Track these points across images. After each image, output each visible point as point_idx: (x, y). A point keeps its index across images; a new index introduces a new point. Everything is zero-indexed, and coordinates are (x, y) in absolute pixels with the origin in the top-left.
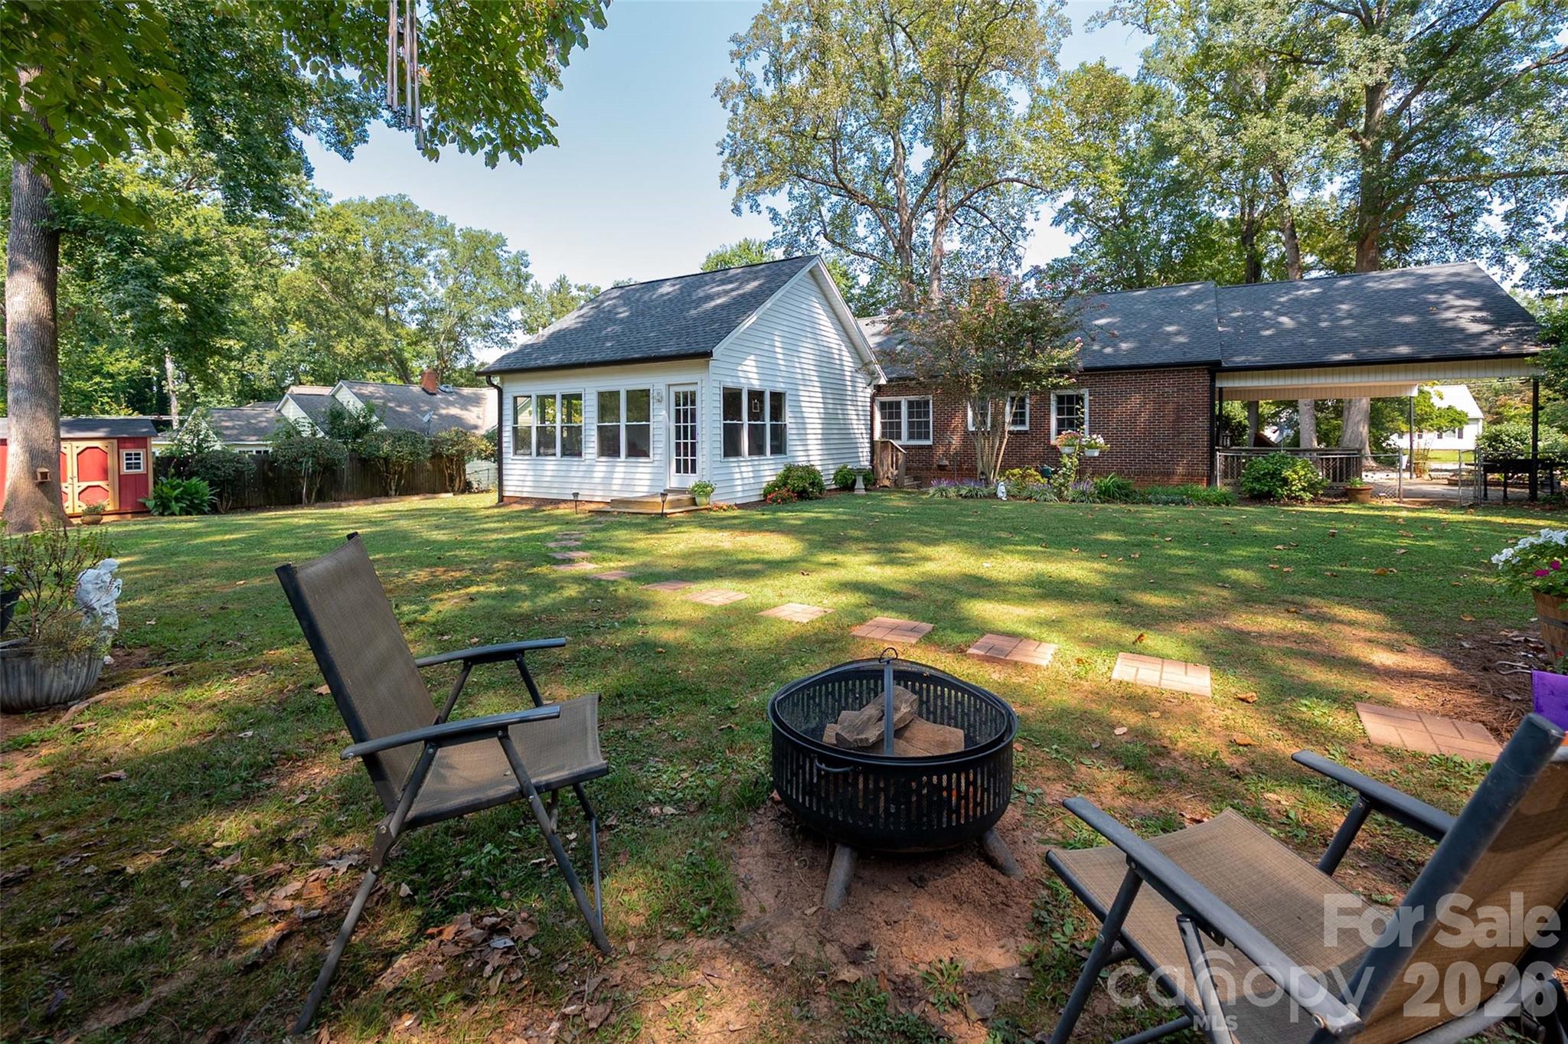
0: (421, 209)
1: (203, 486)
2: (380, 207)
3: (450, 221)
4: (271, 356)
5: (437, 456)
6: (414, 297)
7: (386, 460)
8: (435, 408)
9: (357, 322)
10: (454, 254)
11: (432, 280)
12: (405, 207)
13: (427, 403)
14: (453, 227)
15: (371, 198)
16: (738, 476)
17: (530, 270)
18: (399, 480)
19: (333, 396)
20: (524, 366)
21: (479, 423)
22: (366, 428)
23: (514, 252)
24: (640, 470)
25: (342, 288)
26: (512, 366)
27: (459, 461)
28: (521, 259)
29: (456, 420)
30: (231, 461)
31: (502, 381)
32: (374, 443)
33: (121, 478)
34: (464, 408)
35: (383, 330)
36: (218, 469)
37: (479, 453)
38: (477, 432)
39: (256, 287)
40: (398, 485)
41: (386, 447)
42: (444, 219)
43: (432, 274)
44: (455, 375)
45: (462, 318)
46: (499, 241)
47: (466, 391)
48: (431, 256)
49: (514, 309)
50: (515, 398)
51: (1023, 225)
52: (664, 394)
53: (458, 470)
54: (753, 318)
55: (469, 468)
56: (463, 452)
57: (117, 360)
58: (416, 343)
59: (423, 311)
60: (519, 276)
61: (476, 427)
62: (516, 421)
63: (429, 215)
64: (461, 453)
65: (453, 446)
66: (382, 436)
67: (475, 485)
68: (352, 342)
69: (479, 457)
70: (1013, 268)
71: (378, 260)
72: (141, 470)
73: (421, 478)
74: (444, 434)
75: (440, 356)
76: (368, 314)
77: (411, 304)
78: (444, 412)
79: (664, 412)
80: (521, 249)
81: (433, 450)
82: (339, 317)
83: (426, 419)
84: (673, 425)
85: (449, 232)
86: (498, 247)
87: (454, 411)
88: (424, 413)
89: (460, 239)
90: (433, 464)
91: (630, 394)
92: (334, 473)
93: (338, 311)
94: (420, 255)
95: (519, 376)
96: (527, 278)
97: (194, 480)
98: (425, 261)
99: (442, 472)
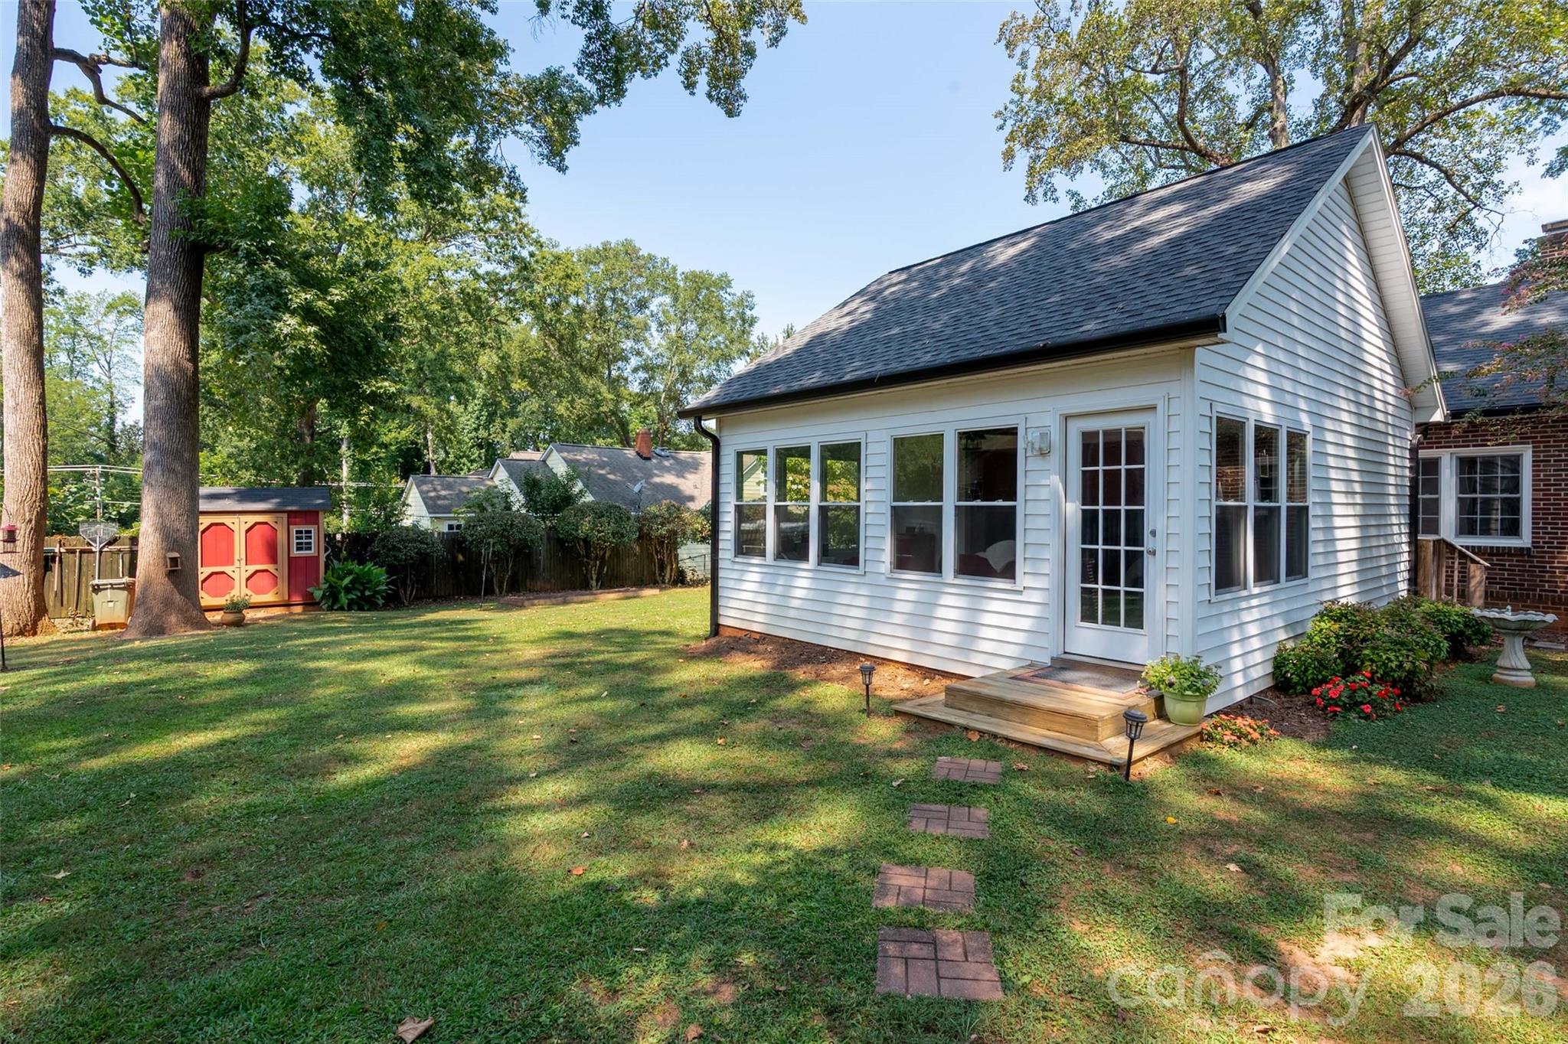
0: (644, 252)
1: (378, 574)
2: (603, 254)
3: (672, 262)
4: (512, 424)
5: (643, 537)
6: (639, 354)
7: (586, 541)
8: (649, 475)
9: (578, 382)
10: (676, 299)
11: (655, 334)
12: (629, 250)
13: (640, 469)
14: (674, 269)
15: (597, 244)
16: (1236, 635)
17: (754, 313)
18: (601, 567)
19: (544, 461)
20: (756, 394)
21: (695, 493)
22: (567, 500)
23: (739, 294)
24: (994, 606)
25: (567, 345)
26: (736, 397)
27: (671, 543)
28: (745, 302)
29: (672, 491)
30: (414, 540)
31: (720, 425)
32: (572, 520)
33: (291, 561)
34: (680, 475)
35: (604, 389)
36: (399, 550)
37: (694, 534)
38: (692, 506)
39: (483, 345)
40: (599, 574)
41: (585, 527)
42: (665, 260)
43: (654, 326)
44: (676, 439)
45: (683, 374)
46: (724, 282)
47: (684, 455)
48: (653, 306)
49: (738, 361)
50: (740, 455)
51: (1496, 178)
52: (1056, 436)
53: (669, 556)
54: (1285, 247)
55: (683, 552)
56: (675, 533)
57: (390, 431)
58: (639, 404)
59: (645, 368)
60: (744, 321)
61: (692, 499)
62: (740, 495)
63: (651, 258)
64: (673, 533)
65: (663, 524)
66: (583, 512)
67: (689, 576)
68: (572, 402)
69: (695, 540)
70: (1470, 250)
71: (602, 311)
72: (312, 552)
73: (628, 563)
74: (653, 509)
75: (661, 419)
76: (591, 371)
77: (634, 361)
78: (657, 480)
79: (1055, 480)
80: (746, 289)
81: (640, 530)
82: (561, 376)
83: (637, 489)
84: (1073, 509)
85: (670, 277)
86: (722, 288)
87: (669, 479)
88: (635, 481)
89: (681, 284)
90: (641, 546)
91: (970, 440)
92: (529, 556)
93: (560, 369)
94: (642, 305)
95: (746, 413)
96: (753, 322)
97: (369, 565)
98: (647, 312)
99: (650, 557)
